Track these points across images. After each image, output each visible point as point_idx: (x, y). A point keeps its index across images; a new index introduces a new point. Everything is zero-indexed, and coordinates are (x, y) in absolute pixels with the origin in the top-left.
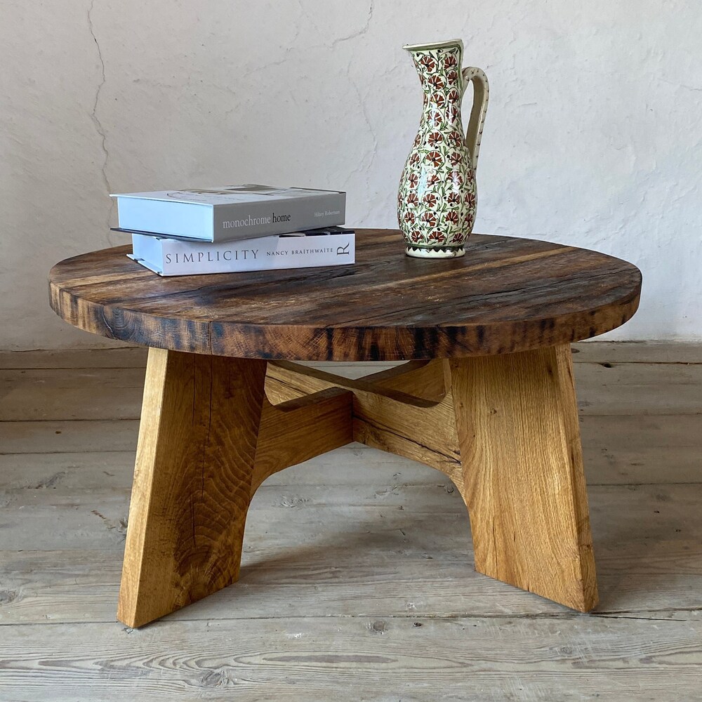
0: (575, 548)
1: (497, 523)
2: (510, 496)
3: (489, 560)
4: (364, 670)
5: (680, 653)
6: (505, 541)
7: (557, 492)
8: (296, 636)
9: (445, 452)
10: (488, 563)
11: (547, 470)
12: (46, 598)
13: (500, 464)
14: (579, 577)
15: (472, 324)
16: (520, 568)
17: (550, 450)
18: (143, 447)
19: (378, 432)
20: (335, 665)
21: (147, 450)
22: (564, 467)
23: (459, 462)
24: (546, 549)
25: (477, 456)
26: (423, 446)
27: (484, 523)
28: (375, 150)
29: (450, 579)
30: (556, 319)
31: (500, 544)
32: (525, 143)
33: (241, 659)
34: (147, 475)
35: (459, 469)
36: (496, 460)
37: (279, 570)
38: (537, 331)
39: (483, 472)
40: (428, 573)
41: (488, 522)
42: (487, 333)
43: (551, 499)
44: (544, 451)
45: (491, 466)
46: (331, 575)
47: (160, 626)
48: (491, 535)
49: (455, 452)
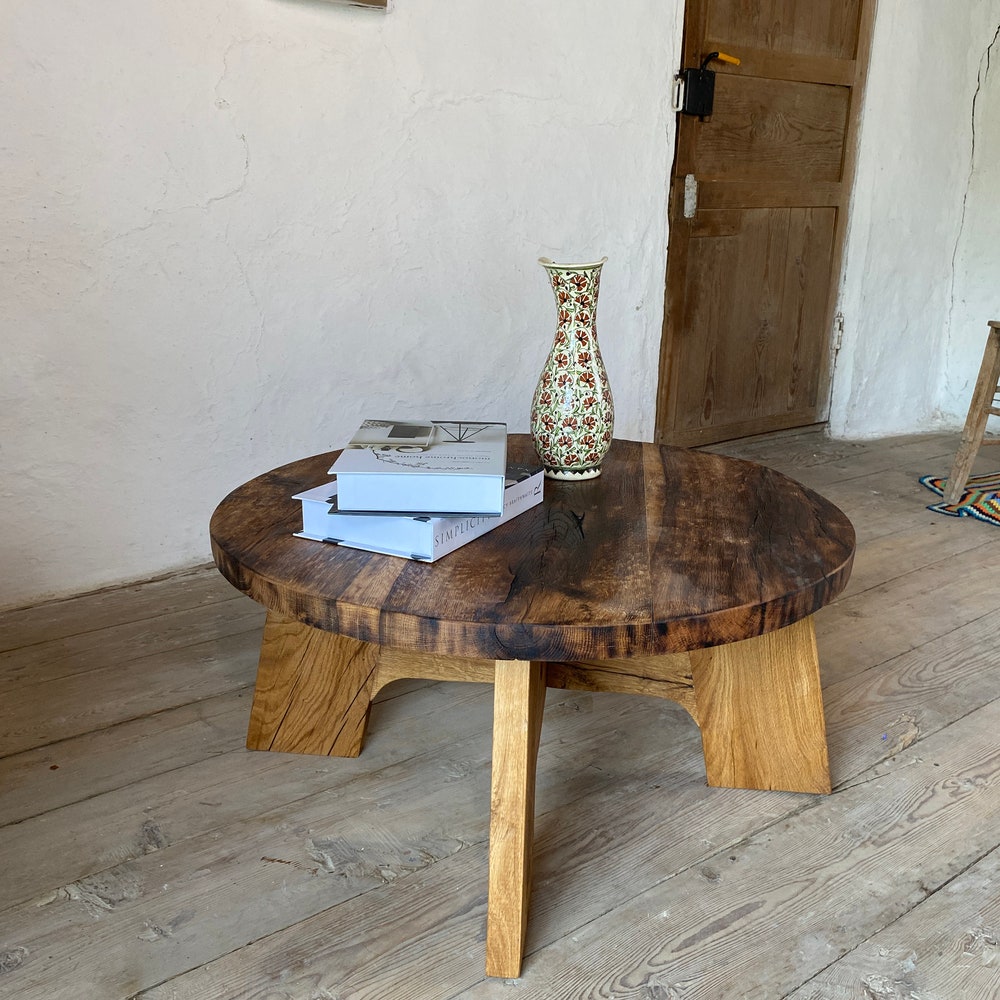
0: (823, 739)
1: (736, 735)
2: (752, 707)
3: (726, 772)
4: (756, 922)
5: (922, 803)
6: (745, 751)
7: (805, 693)
8: (665, 914)
9: (672, 679)
10: (723, 775)
11: (795, 676)
13: (742, 679)
14: (826, 764)
16: (761, 771)
17: (799, 657)
18: (504, 770)
19: (584, 673)
20: (730, 929)
21: (511, 774)
22: (814, 671)
23: (691, 686)
24: (792, 744)
25: (714, 677)
26: (644, 678)
27: (721, 740)
28: (262, 326)
29: (700, 803)
31: (739, 754)
35: (690, 693)
36: (737, 677)
39: (721, 691)
40: (677, 803)
41: (725, 738)
43: (798, 702)
44: (793, 659)
45: (730, 683)
48: (729, 748)
49: (686, 677)
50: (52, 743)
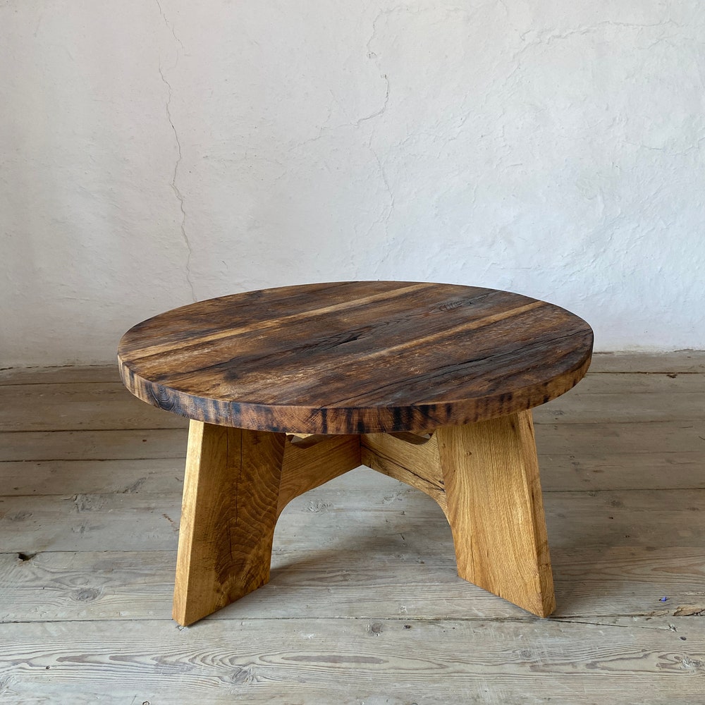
0: (535, 567)
1: (474, 541)
2: (483, 521)
3: (469, 569)
4: (361, 670)
5: (621, 659)
6: (480, 556)
7: (520, 522)
8: (310, 636)
9: (433, 481)
10: (467, 571)
11: (512, 504)
12: (123, 596)
13: (475, 495)
14: (539, 590)
15: (441, 403)
16: (492, 578)
17: (514, 488)
18: (188, 487)
19: (381, 459)
20: (338, 665)
21: (190, 490)
22: (526, 503)
23: (443, 490)
24: (512, 564)
25: (457, 487)
26: (415, 475)
27: (464, 540)
28: (392, 205)
29: (437, 584)
30: (513, 393)
31: (477, 558)
32: (513, 195)
33: (264, 658)
34: (191, 509)
35: (443, 496)
36: (472, 492)
37: (302, 572)
38: (497, 404)
39: (462, 500)
40: (419, 578)
41: (467, 540)
42: (454, 409)
43: (516, 528)
44: (509, 489)
45: (468, 494)
46: (342, 579)
47: (205, 624)
48: (470, 550)
49: (440, 482)
50: (159, 429)
